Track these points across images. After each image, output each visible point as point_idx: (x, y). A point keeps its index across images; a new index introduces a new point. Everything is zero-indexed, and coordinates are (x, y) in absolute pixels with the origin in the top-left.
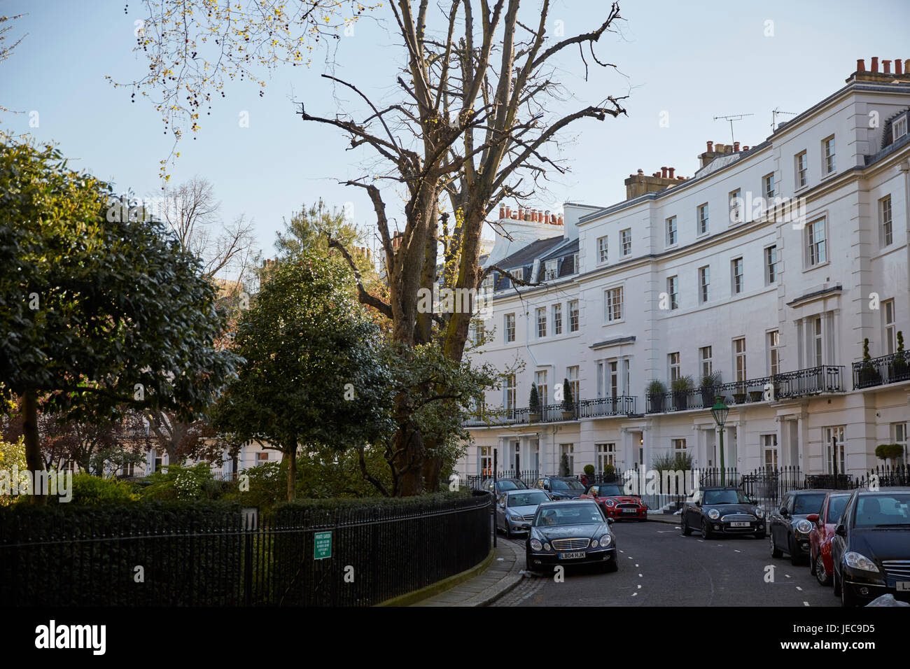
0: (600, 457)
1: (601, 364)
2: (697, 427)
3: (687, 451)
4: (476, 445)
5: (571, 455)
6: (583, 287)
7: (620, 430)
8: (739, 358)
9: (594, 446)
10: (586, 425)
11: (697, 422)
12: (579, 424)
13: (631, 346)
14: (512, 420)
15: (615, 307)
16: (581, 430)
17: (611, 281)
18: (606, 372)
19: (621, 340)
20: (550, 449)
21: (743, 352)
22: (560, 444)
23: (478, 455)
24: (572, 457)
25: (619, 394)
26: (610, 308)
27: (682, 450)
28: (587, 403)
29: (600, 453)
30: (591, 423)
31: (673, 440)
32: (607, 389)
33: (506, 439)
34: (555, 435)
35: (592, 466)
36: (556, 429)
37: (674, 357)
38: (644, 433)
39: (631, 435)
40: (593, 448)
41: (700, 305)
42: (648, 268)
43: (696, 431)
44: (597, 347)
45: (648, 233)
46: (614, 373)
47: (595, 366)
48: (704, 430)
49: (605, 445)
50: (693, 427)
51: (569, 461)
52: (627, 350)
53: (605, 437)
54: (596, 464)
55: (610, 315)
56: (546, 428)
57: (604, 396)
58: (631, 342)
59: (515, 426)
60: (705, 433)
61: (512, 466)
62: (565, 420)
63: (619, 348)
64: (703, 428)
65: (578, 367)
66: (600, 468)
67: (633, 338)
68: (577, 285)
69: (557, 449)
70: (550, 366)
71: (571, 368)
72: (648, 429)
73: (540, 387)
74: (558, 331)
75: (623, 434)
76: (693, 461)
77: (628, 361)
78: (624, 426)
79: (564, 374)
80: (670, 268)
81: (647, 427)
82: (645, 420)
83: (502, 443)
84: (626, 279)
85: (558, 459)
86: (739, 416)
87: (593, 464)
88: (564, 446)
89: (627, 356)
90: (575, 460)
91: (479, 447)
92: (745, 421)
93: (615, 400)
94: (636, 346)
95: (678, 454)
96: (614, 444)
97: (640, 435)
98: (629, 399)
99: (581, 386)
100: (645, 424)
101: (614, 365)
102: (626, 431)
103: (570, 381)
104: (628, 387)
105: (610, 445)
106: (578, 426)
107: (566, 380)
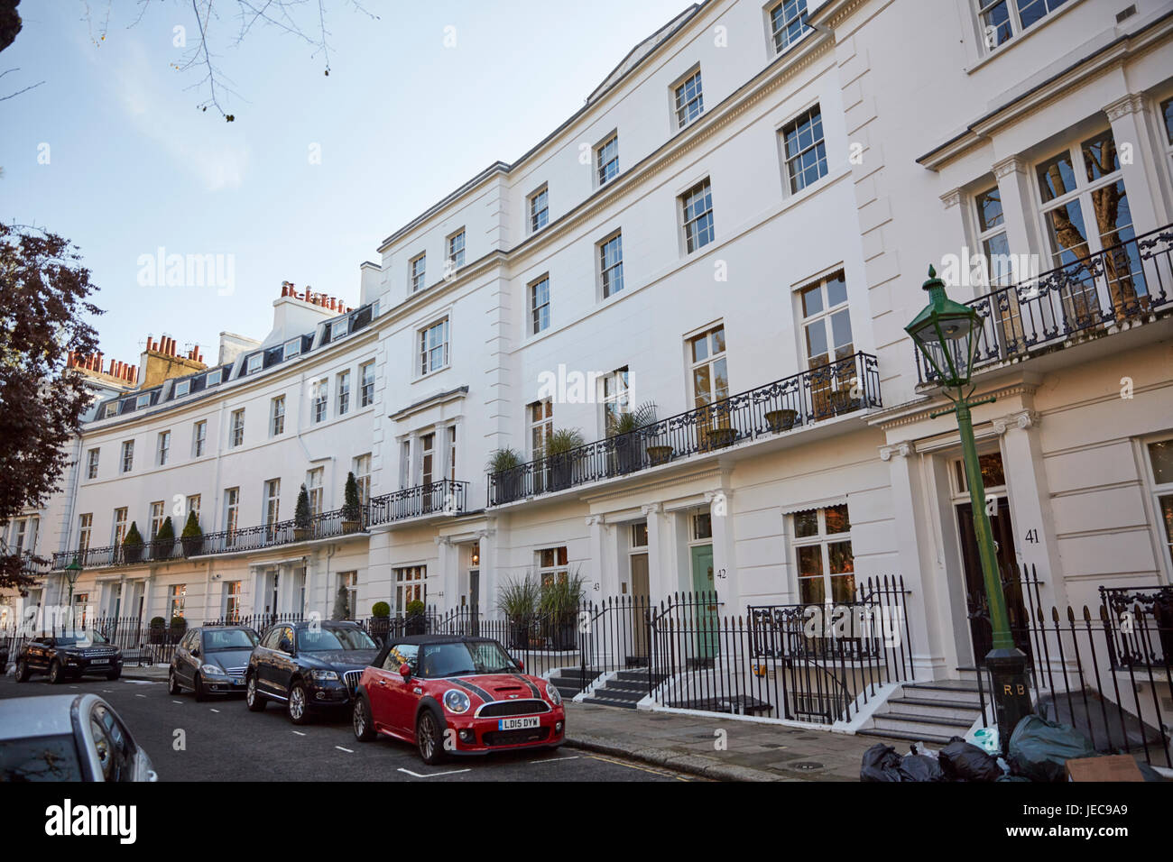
0: (400, 589)
1: (408, 442)
2: (598, 519)
3: (571, 568)
4: (223, 579)
5: (354, 588)
6: (382, 335)
7: (436, 542)
8: (700, 373)
9: (390, 572)
10: (379, 540)
11: (597, 509)
12: (367, 538)
13: (459, 403)
15: (432, 351)
16: (370, 548)
17: (429, 312)
18: (416, 452)
19: (442, 396)
20: (321, 581)
21: (712, 356)
22: (338, 573)
23: (223, 594)
24: (354, 592)
25: (437, 476)
26: (424, 355)
27: (556, 569)
28: (380, 501)
29: (400, 583)
30: (386, 535)
31: (537, 551)
32: (415, 478)
33: (261, 569)
34: (331, 560)
35: (385, 604)
36: (334, 548)
37: (540, 407)
38: (483, 544)
39: (457, 549)
40: (388, 574)
42: (496, 272)
43: (596, 528)
44: (400, 416)
45: (496, 221)
46: (428, 452)
47: (398, 446)
48: (611, 524)
49: (409, 570)
50: (588, 520)
51: (350, 599)
52: (452, 410)
53: (409, 555)
54: (392, 601)
55: (424, 367)
56: (318, 550)
57: (410, 485)
58: (461, 394)
59: (273, 548)
60: (614, 530)
61: (268, 607)
62: (345, 533)
63: (439, 408)
64: (611, 519)
65: (369, 455)
66: (399, 607)
67: (465, 389)
68: (376, 336)
69: (333, 580)
70: (330, 458)
71: (359, 459)
72: (491, 534)
73: (313, 491)
74: (343, 408)
75: (442, 546)
76: (583, 586)
77: (453, 428)
78: (445, 533)
79: (348, 469)
80: (531, 268)
81: (488, 530)
82: (485, 519)
83: (255, 574)
84: (454, 302)
85: (333, 596)
86: (719, 478)
87: (388, 601)
88: (343, 575)
89: (453, 419)
90: (359, 596)
92: (733, 491)
93: (428, 486)
94: (467, 402)
95: (547, 577)
96: (425, 566)
97: (473, 547)
98: (454, 486)
99: (373, 481)
100: (483, 526)
101: (428, 440)
102: (448, 541)
103: (357, 477)
104: (453, 470)
105: (418, 569)
106: (366, 541)
107: (351, 475)
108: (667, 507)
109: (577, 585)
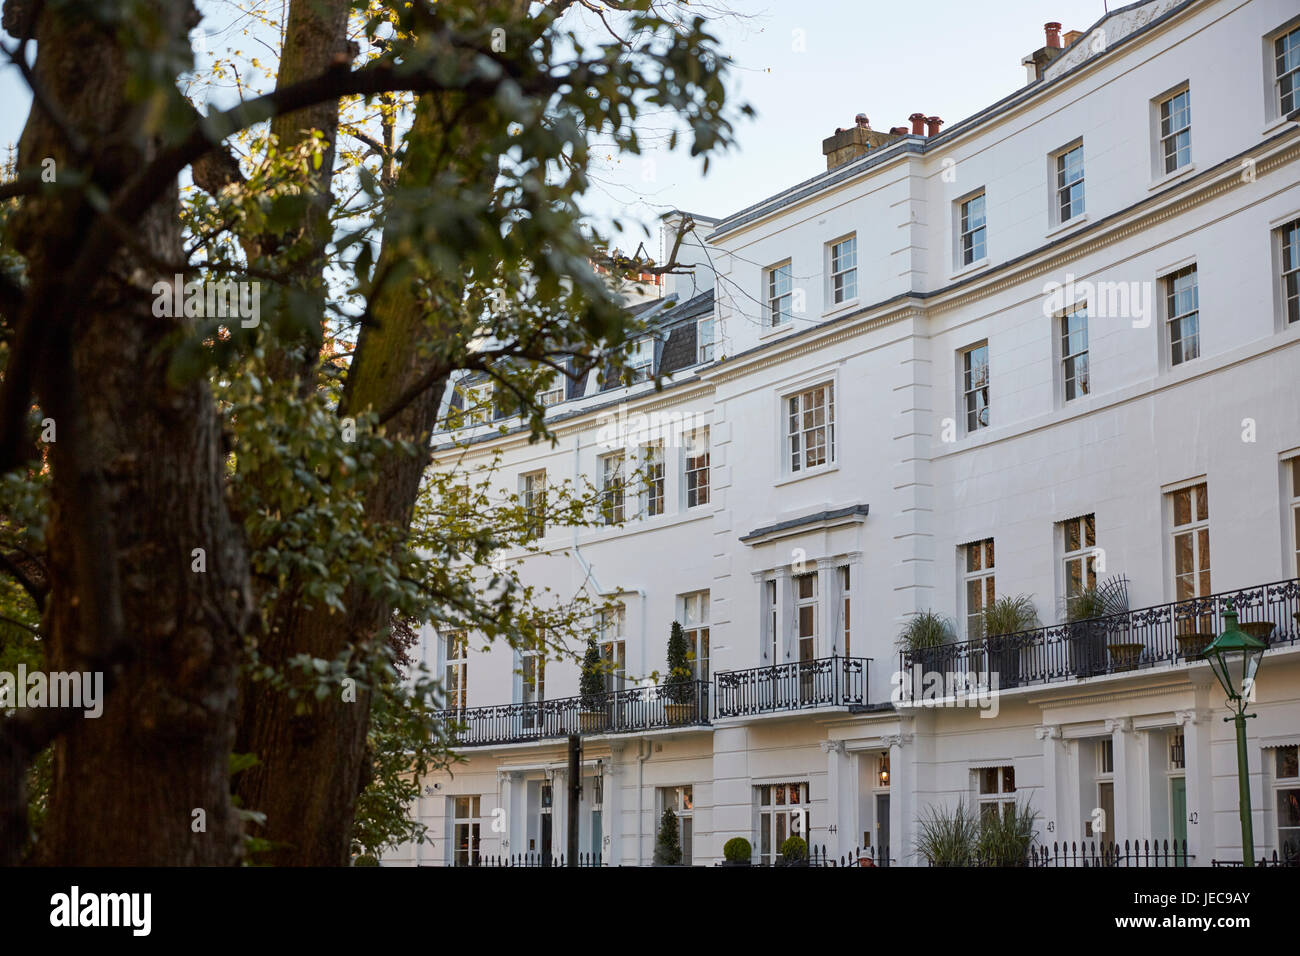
0: (766, 818)
1: (773, 583)
2: (1052, 732)
3: (1020, 798)
4: (445, 791)
5: (687, 814)
6: (723, 391)
7: (824, 748)
8: (1182, 543)
9: (749, 791)
10: (729, 738)
11: (1052, 718)
12: (710, 735)
13: (853, 531)
14: (535, 730)
15: (809, 435)
16: (714, 751)
17: (800, 371)
18: (787, 602)
19: (828, 516)
20: (630, 800)
21: (1195, 522)
22: (658, 788)
23: (447, 816)
24: (688, 821)
25: (822, 650)
26: (795, 439)
27: (1001, 797)
28: (731, 679)
29: (765, 809)
30: (742, 731)
31: (974, 770)
32: (788, 643)
33: (518, 776)
34: (645, 765)
35: (744, 842)
36: (649, 748)
37: (977, 551)
38: (895, 755)
39: (856, 760)
40: (747, 794)
41: (1055, 407)
42: (907, 326)
43: (1050, 745)
44: (759, 538)
45: (905, 238)
46: (806, 603)
47: (756, 588)
48: (1071, 740)
49: (781, 787)
50: (1040, 733)
51: (681, 830)
52: (843, 541)
53: (780, 766)
54: (754, 837)
55: (795, 458)
56: (622, 747)
57: (780, 660)
58: (856, 518)
59: (544, 742)
60: (1075, 748)
61: (532, 844)
62: (672, 725)
63: (822, 535)
64: (1070, 733)
65: (705, 593)
66: (766, 847)
67: (863, 510)
68: (710, 390)
69: (650, 799)
70: (636, 592)
71: (687, 598)
72: (906, 741)
73: (608, 646)
74: (655, 508)
75: (834, 756)
76: (1036, 825)
77: (846, 569)
78: (837, 735)
79: (670, 612)
80: (962, 326)
81: (901, 736)
82: (898, 719)
83: (507, 786)
84: (842, 361)
85: (651, 826)
86: (1193, 695)
87: (748, 836)
88: (667, 791)
89: (844, 555)
90: (696, 827)
91: (449, 797)
92: (1212, 711)
93: (808, 664)
94: (867, 529)
95: (989, 809)
96: (807, 785)
97: (880, 759)
98: (849, 665)
99: (714, 640)
100: (894, 730)
101: (806, 582)
102: (842, 748)
103: (686, 628)
104: (847, 635)
105: (795, 787)
106: (708, 738)
107: (676, 626)
108: (1138, 724)
109: (1027, 823)
